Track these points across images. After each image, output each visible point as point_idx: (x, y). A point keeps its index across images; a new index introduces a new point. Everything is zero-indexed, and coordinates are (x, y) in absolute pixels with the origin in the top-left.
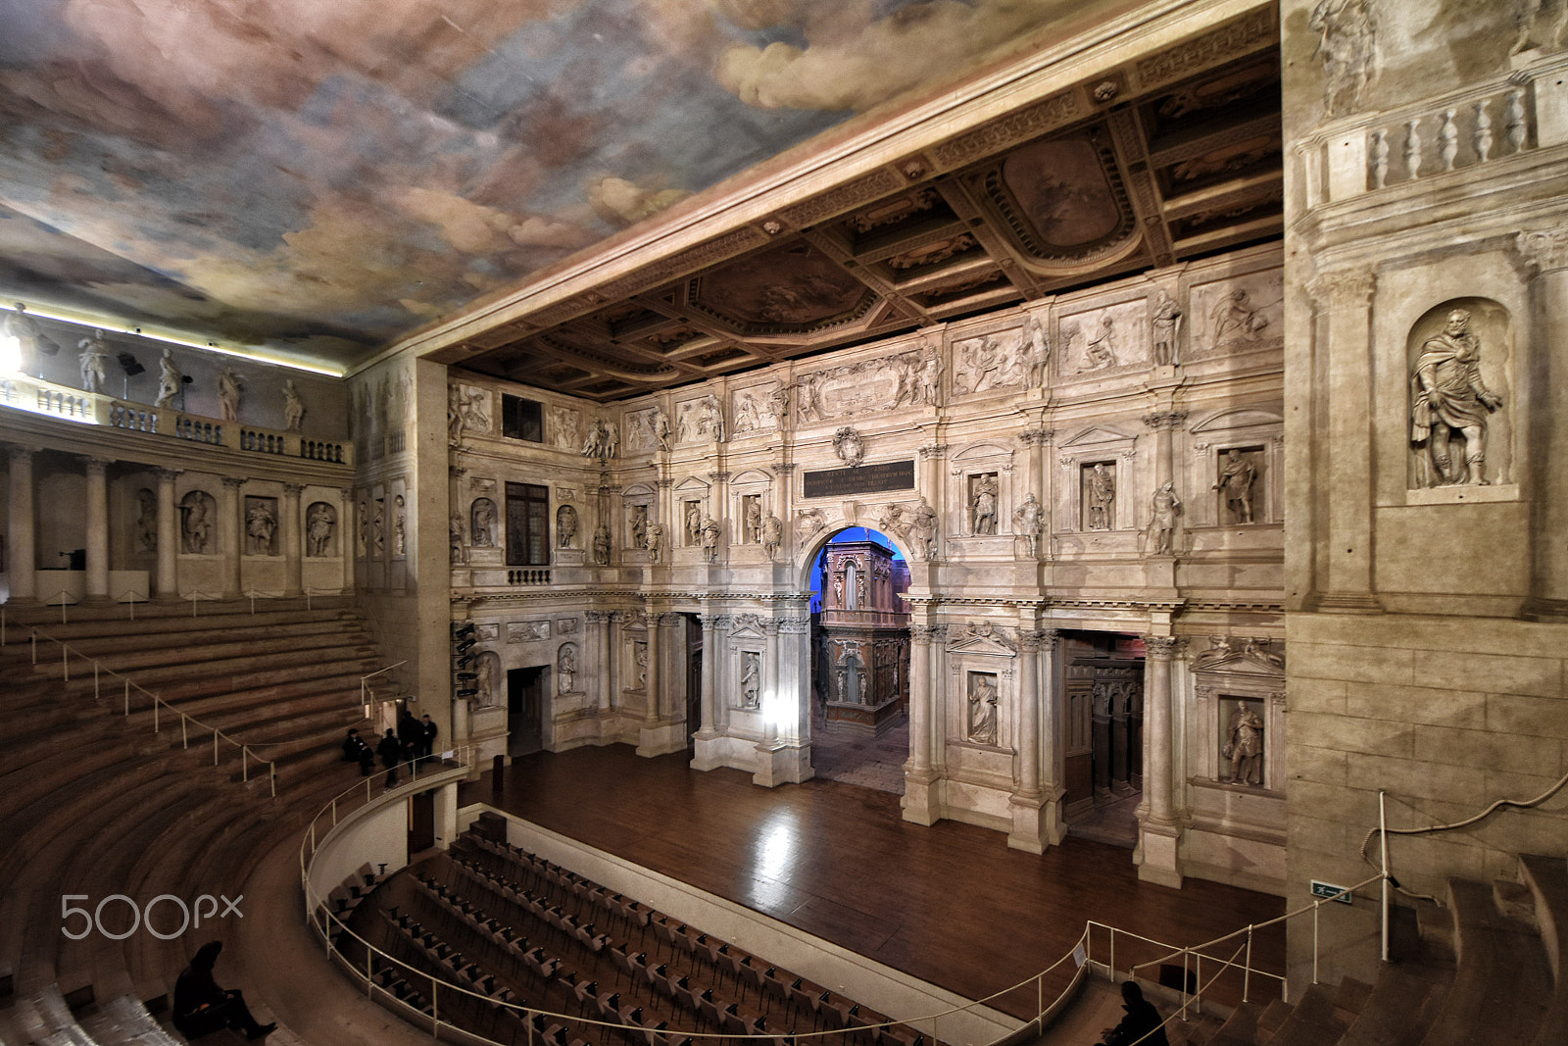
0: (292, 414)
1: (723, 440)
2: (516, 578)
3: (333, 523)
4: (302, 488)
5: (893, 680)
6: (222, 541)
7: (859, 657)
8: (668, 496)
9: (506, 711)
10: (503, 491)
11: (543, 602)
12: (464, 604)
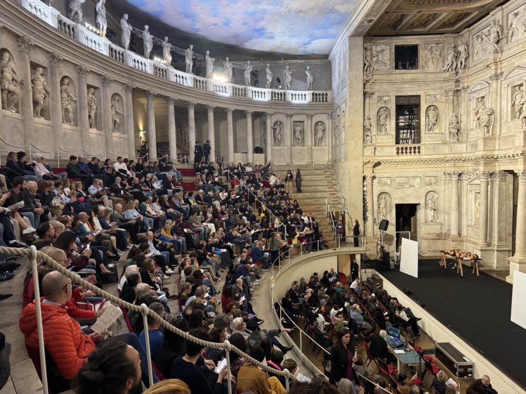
0: (309, 82)
2: (400, 151)
3: (324, 131)
4: (313, 116)
6: (286, 141)
8: (499, 85)
9: (395, 226)
10: (394, 102)
11: (416, 166)
12: (371, 165)
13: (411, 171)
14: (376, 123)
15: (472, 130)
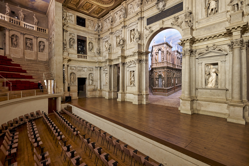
0: (35, 22)
1: (125, 17)
2: (79, 57)
3: (44, 46)
4: (38, 38)
5: (172, 82)
6: (20, 46)
7: (162, 75)
8: (112, 36)
9: (77, 87)
10: (77, 37)
11: (85, 63)
12: (67, 60)
13: (83, 65)
14: (69, 44)
15: (104, 52)
